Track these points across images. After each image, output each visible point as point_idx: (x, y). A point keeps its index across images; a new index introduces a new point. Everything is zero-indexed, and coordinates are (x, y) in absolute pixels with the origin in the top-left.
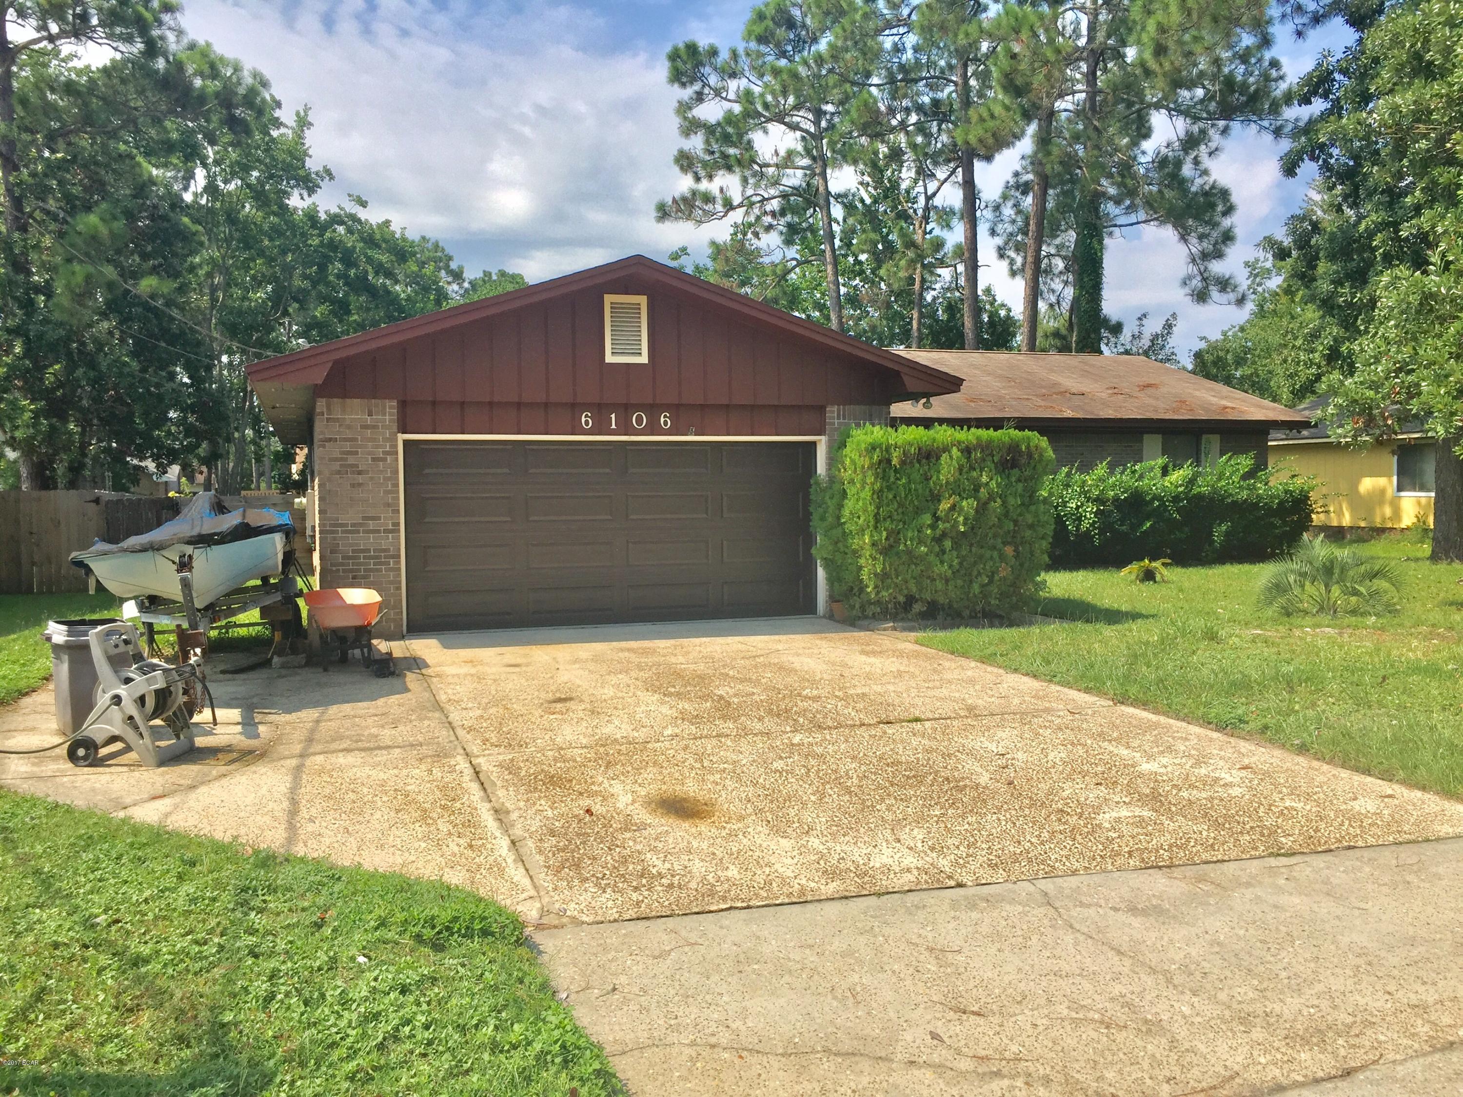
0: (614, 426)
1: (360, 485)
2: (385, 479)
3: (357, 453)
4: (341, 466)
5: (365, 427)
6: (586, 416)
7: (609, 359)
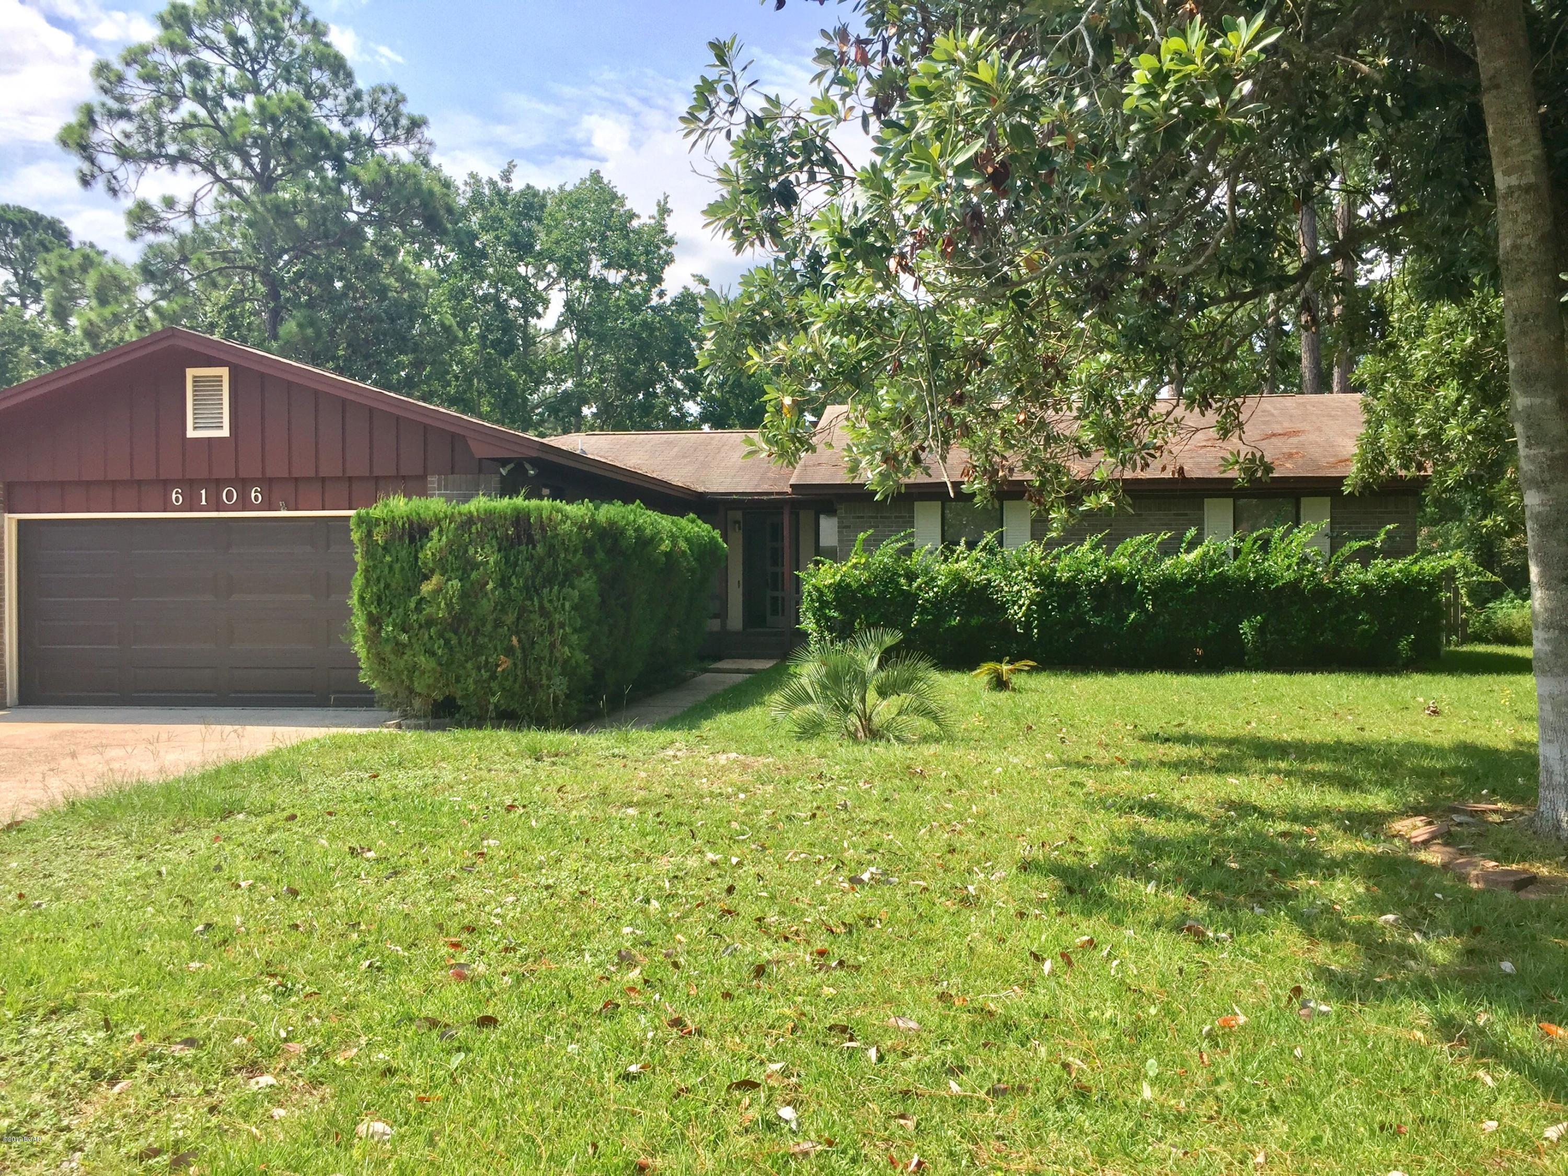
0: (204, 502)
6: (176, 492)
7: (191, 433)
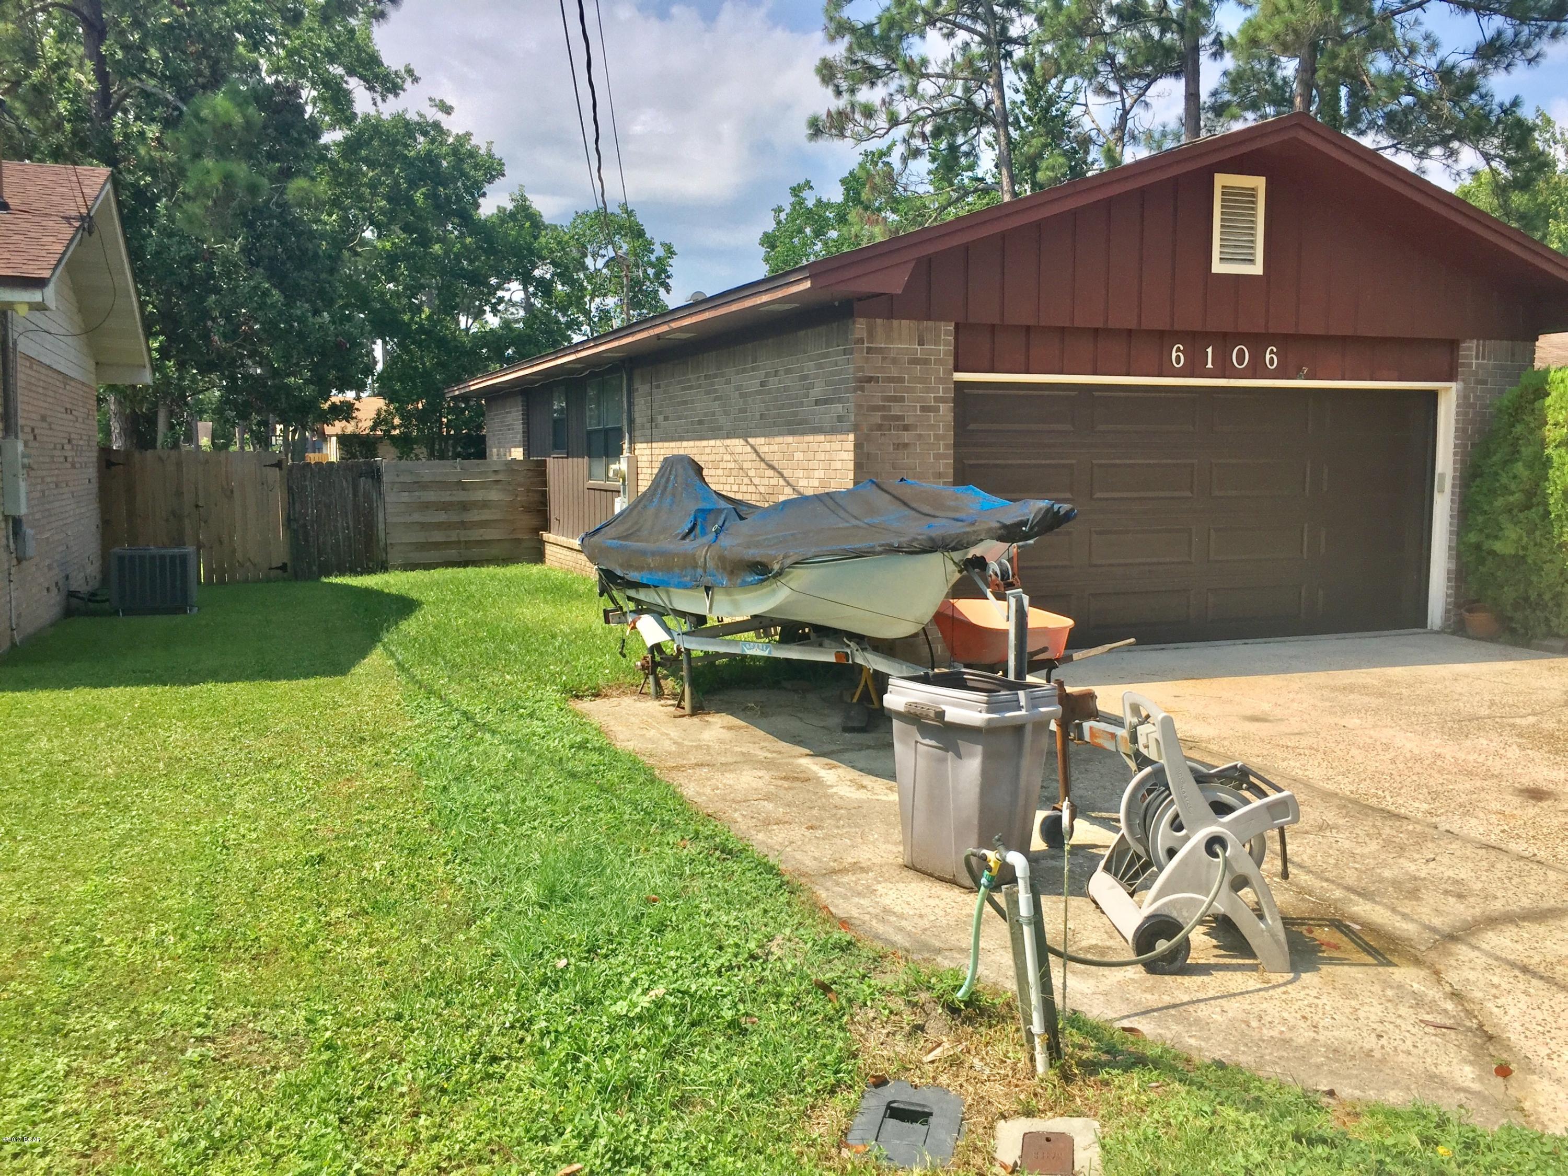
0: (1210, 365)
1: (906, 446)
2: (937, 437)
3: (902, 399)
4: (883, 417)
5: (915, 361)
6: (1178, 350)
7: (1218, 267)
